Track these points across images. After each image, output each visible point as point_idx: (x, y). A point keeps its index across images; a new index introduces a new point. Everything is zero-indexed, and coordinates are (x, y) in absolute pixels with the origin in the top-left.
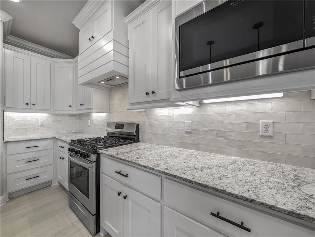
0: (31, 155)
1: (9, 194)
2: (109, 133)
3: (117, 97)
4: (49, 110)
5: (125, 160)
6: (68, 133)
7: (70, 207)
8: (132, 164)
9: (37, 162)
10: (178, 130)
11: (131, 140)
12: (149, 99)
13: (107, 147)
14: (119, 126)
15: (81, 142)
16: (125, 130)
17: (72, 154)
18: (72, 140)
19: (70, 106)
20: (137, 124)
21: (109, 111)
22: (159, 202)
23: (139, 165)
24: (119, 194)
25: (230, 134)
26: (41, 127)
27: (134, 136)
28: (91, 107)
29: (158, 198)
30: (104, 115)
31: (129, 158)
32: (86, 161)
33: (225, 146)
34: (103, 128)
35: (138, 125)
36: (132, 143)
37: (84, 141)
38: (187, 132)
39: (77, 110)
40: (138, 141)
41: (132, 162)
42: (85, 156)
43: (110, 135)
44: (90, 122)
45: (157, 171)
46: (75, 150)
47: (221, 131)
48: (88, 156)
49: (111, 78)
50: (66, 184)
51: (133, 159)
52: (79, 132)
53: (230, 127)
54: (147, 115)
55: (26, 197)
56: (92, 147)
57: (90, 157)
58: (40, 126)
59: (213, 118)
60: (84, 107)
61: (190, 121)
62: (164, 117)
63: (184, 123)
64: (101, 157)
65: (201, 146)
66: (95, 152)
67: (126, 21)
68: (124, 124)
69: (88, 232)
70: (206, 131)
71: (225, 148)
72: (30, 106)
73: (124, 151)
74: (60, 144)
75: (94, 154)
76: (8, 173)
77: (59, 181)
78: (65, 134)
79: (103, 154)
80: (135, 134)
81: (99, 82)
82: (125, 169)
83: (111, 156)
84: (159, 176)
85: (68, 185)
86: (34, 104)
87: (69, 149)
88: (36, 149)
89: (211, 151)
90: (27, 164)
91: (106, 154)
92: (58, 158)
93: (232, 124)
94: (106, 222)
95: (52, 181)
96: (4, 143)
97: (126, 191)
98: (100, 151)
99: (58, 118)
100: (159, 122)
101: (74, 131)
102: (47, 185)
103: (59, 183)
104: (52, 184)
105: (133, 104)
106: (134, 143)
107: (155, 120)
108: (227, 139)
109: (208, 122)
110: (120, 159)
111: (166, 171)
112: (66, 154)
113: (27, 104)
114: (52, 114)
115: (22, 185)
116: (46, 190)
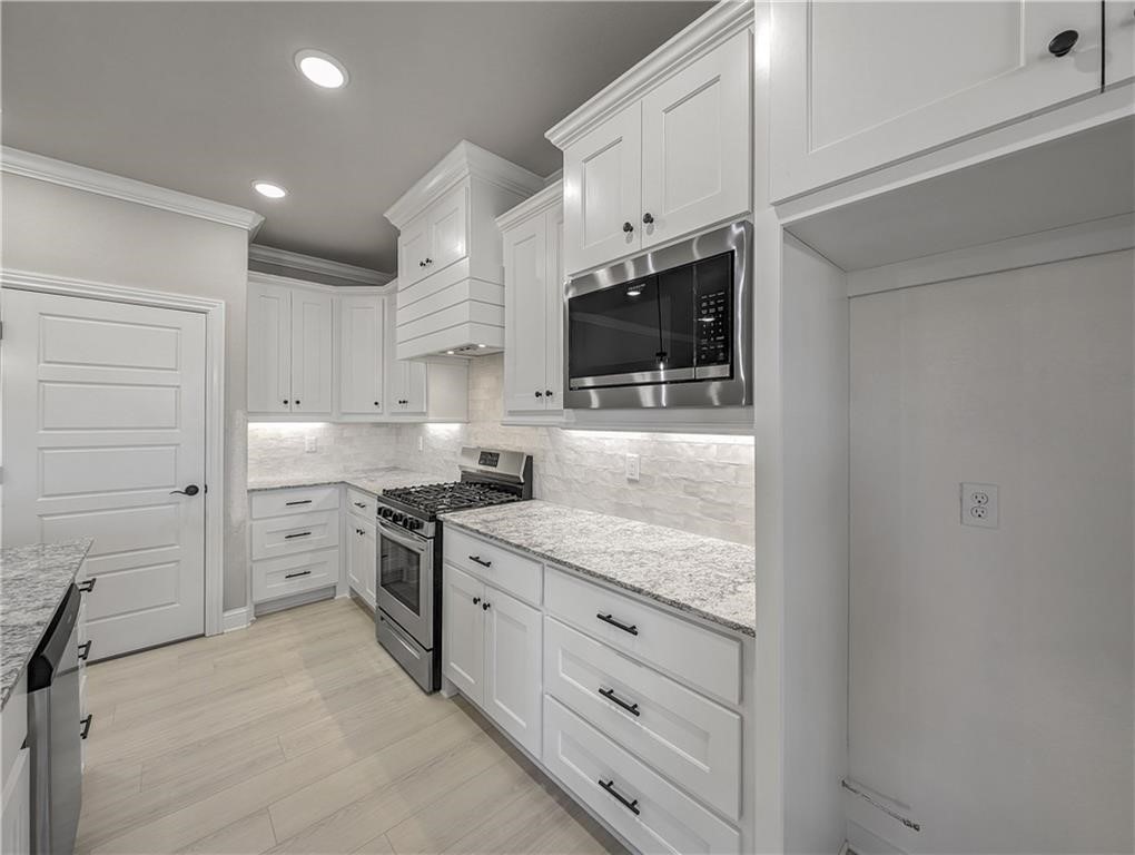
0: (294, 522)
1: (256, 606)
2: (465, 474)
3: (485, 383)
4: (329, 414)
5: (485, 535)
6: (371, 471)
7: (381, 644)
8: (495, 542)
9: (308, 538)
10: (613, 474)
11: (513, 494)
12: (542, 407)
13: (456, 509)
14: (489, 457)
15: (403, 495)
16: (501, 468)
17: (384, 521)
18: (384, 490)
19: (376, 404)
20: (528, 457)
21: (468, 418)
22: (539, 610)
23: (508, 543)
24: (475, 601)
25: (707, 488)
26: (310, 455)
27: (520, 483)
28: (425, 410)
29: (537, 603)
30: (455, 427)
31: (495, 529)
32: (416, 536)
33: (698, 515)
34: (453, 459)
35: (530, 459)
36: (513, 501)
37: (410, 493)
38: (631, 481)
39: (393, 414)
40: (530, 497)
41: (496, 539)
42: (413, 526)
43: (468, 479)
44: (421, 441)
45: (535, 553)
46: (391, 512)
47: (692, 481)
48: (420, 526)
50: (370, 595)
51: (502, 533)
53: (707, 472)
54: (550, 435)
55: (285, 617)
56: (426, 506)
57: (422, 527)
58: (309, 452)
59: (679, 451)
60: (409, 408)
61: (636, 456)
62: (585, 442)
63: (624, 458)
64: (444, 528)
65: (656, 513)
66: (433, 518)
67: (499, 225)
68: (498, 455)
69: (418, 688)
70: (666, 479)
71: (699, 519)
72: (291, 407)
73: (491, 517)
74: (356, 497)
75: (430, 521)
76: (254, 559)
77: (351, 588)
78: (364, 471)
79: (447, 521)
80: (522, 481)
81: (445, 352)
82: (487, 551)
83: (462, 526)
84: (540, 562)
85: (375, 596)
86: (298, 402)
87: (380, 509)
88: (304, 508)
89: (675, 525)
90: (288, 542)
91: (453, 523)
92: (352, 532)
93: (710, 466)
94: (452, 664)
95: (335, 587)
96: (248, 491)
97: (488, 595)
98: (441, 516)
99: (347, 433)
100: (576, 452)
101: (382, 465)
102: (326, 595)
103: (352, 591)
104: (335, 595)
105: (512, 413)
106: (518, 501)
107: (567, 448)
108: (702, 499)
109: (671, 461)
110: (477, 531)
111: (549, 554)
112: (371, 522)
113: (286, 402)
114: (334, 423)
115: (277, 588)
116: (324, 607)
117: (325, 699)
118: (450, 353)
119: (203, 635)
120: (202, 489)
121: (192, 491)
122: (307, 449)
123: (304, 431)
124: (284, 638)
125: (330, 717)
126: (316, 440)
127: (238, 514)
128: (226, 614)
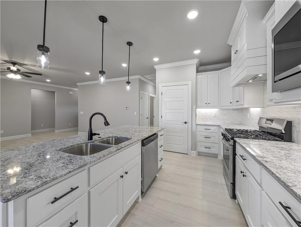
0: (206, 134)
1: (198, 152)
4: (218, 106)
5: (244, 147)
7: (224, 175)
9: (210, 139)
11: (278, 138)
16: (273, 126)
18: (225, 128)
19: (231, 103)
20: (288, 121)
21: (263, 106)
24: (241, 172)
27: (282, 133)
28: (243, 104)
42: (227, 140)
43: (262, 130)
44: (248, 115)
49: (256, 77)
52: (241, 124)
55: (204, 157)
57: (230, 141)
58: (213, 117)
60: (239, 103)
66: (232, 139)
67: (264, 22)
68: (273, 120)
72: (208, 105)
76: (198, 141)
81: (248, 81)
83: (239, 143)
86: (209, 104)
88: (209, 131)
90: (205, 139)
95: (218, 155)
96: (196, 125)
99: (224, 112)
102: (215, 156)
104: (218, 157)
110: (242, 146)
113: (206, 104)
114: (220, 109)
115: (203, 150)
116: (214, 159)
117: (203, 180)
118: (251, 81)
119: (187, 154)
120: (187, 123)
121: (186, 123)
122: (213, 116)
123: (212, 111)
124: (202, 162)
125: (201, 185)
126: (216, 114)
127: (194, 129)
128: (192, 151)
